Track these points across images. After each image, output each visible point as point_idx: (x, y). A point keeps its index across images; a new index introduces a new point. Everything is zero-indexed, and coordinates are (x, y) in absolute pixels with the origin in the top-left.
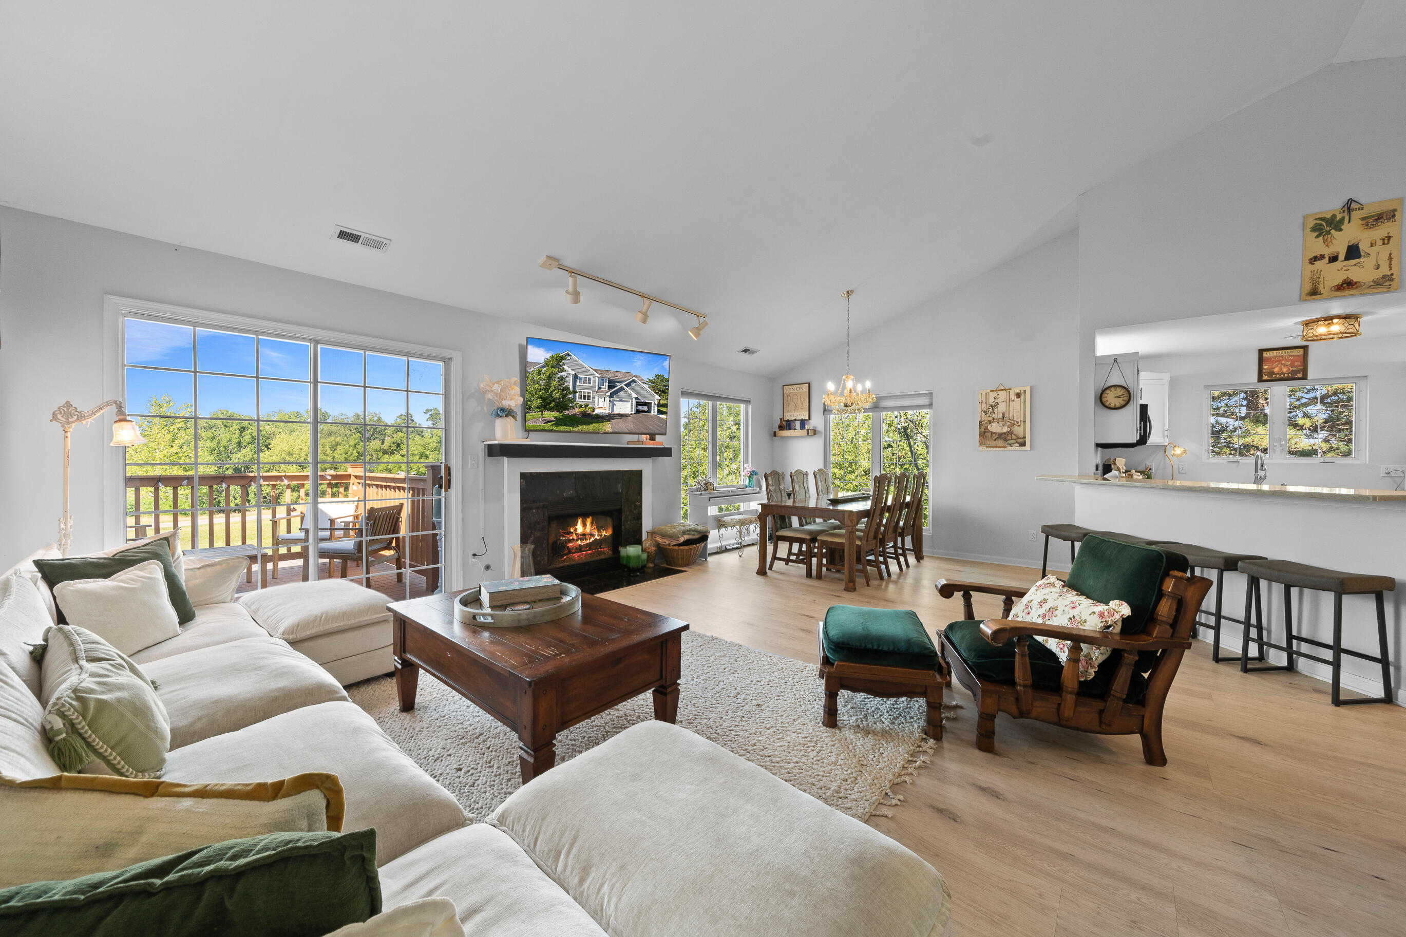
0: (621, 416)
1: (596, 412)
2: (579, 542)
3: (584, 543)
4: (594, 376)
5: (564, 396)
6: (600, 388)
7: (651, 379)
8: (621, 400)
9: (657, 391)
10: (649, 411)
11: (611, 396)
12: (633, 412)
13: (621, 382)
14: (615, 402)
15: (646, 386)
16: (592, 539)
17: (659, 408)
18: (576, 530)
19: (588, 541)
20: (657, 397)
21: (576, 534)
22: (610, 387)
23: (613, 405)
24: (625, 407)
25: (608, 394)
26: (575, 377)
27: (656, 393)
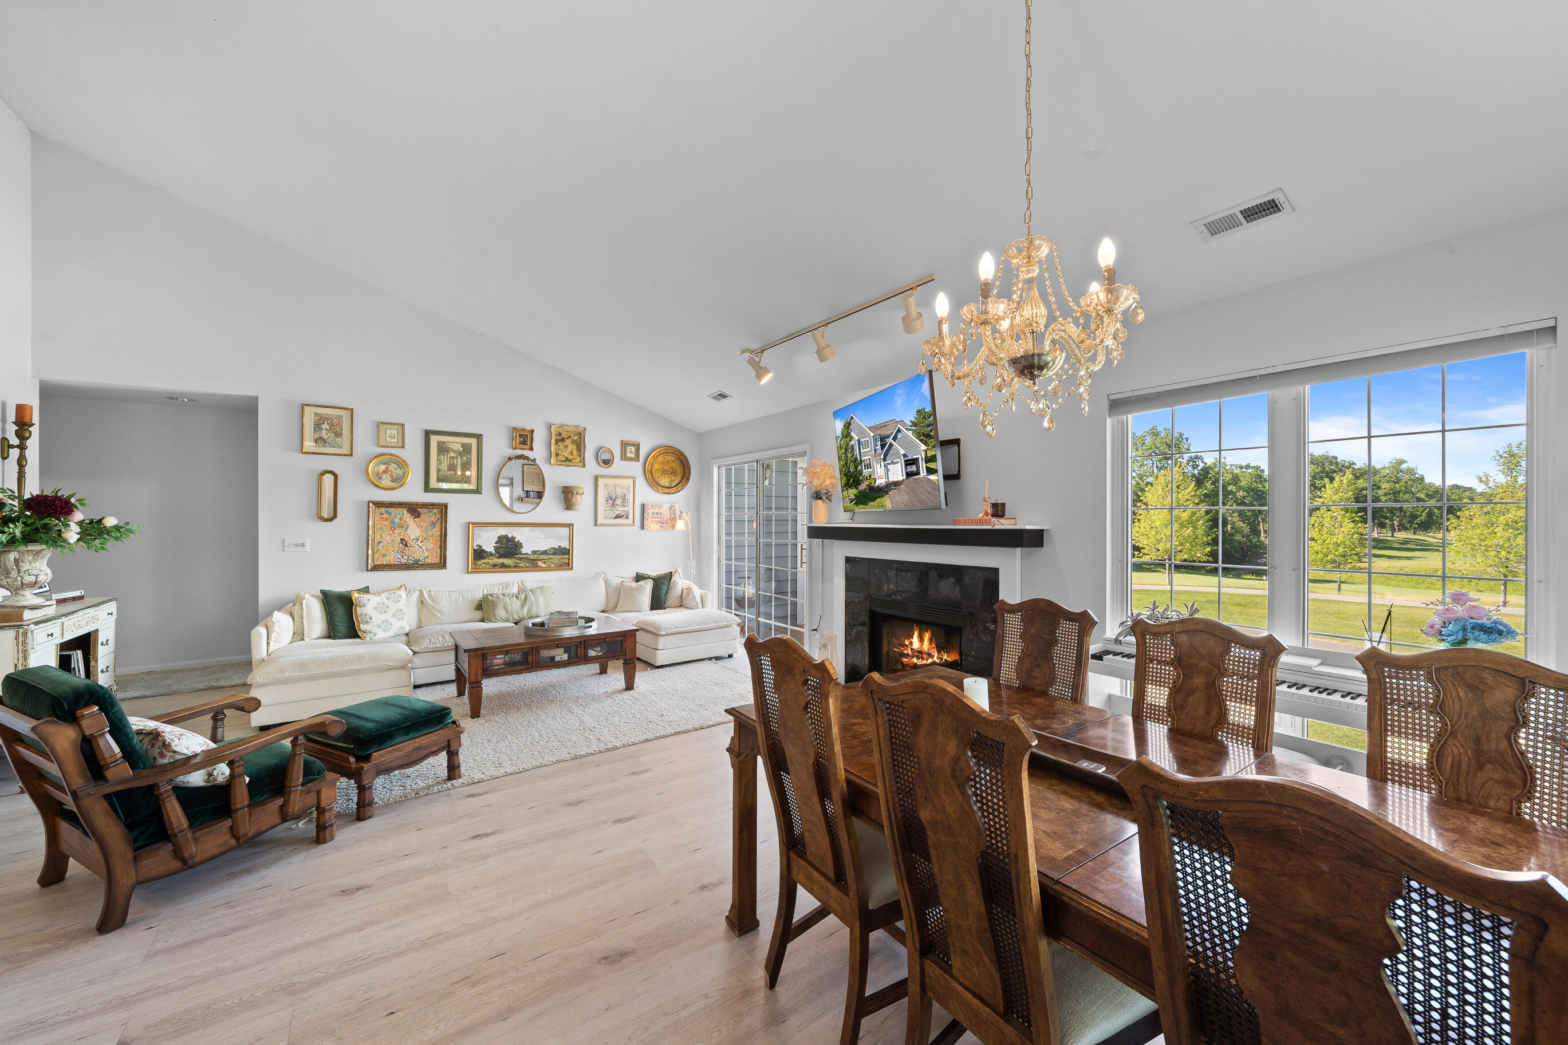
0: (896, 484)
1: (878, 482)
2: (915, 660)
3: (920, 662)
4: (868, 435)
5: (856, 467)
6: (875, 450)
7: (913, 420)
8: (893, 463)
9: (922, 438)
10: (918, 473)
11: (885, 460)
12: (905, 477)
13: (889, 437)
14: (889, 466)
15: (910, 434)
16: (930, 661)
17: (928, 465)
18: (911, 643)
19: (925, 662)
20: (924, 447)
21: (912, 649)
22: (882, 448)
23: (888, 470)
24: (897, 472)
25: (882, 457)
26: (859, 441)
27: (921, 441)
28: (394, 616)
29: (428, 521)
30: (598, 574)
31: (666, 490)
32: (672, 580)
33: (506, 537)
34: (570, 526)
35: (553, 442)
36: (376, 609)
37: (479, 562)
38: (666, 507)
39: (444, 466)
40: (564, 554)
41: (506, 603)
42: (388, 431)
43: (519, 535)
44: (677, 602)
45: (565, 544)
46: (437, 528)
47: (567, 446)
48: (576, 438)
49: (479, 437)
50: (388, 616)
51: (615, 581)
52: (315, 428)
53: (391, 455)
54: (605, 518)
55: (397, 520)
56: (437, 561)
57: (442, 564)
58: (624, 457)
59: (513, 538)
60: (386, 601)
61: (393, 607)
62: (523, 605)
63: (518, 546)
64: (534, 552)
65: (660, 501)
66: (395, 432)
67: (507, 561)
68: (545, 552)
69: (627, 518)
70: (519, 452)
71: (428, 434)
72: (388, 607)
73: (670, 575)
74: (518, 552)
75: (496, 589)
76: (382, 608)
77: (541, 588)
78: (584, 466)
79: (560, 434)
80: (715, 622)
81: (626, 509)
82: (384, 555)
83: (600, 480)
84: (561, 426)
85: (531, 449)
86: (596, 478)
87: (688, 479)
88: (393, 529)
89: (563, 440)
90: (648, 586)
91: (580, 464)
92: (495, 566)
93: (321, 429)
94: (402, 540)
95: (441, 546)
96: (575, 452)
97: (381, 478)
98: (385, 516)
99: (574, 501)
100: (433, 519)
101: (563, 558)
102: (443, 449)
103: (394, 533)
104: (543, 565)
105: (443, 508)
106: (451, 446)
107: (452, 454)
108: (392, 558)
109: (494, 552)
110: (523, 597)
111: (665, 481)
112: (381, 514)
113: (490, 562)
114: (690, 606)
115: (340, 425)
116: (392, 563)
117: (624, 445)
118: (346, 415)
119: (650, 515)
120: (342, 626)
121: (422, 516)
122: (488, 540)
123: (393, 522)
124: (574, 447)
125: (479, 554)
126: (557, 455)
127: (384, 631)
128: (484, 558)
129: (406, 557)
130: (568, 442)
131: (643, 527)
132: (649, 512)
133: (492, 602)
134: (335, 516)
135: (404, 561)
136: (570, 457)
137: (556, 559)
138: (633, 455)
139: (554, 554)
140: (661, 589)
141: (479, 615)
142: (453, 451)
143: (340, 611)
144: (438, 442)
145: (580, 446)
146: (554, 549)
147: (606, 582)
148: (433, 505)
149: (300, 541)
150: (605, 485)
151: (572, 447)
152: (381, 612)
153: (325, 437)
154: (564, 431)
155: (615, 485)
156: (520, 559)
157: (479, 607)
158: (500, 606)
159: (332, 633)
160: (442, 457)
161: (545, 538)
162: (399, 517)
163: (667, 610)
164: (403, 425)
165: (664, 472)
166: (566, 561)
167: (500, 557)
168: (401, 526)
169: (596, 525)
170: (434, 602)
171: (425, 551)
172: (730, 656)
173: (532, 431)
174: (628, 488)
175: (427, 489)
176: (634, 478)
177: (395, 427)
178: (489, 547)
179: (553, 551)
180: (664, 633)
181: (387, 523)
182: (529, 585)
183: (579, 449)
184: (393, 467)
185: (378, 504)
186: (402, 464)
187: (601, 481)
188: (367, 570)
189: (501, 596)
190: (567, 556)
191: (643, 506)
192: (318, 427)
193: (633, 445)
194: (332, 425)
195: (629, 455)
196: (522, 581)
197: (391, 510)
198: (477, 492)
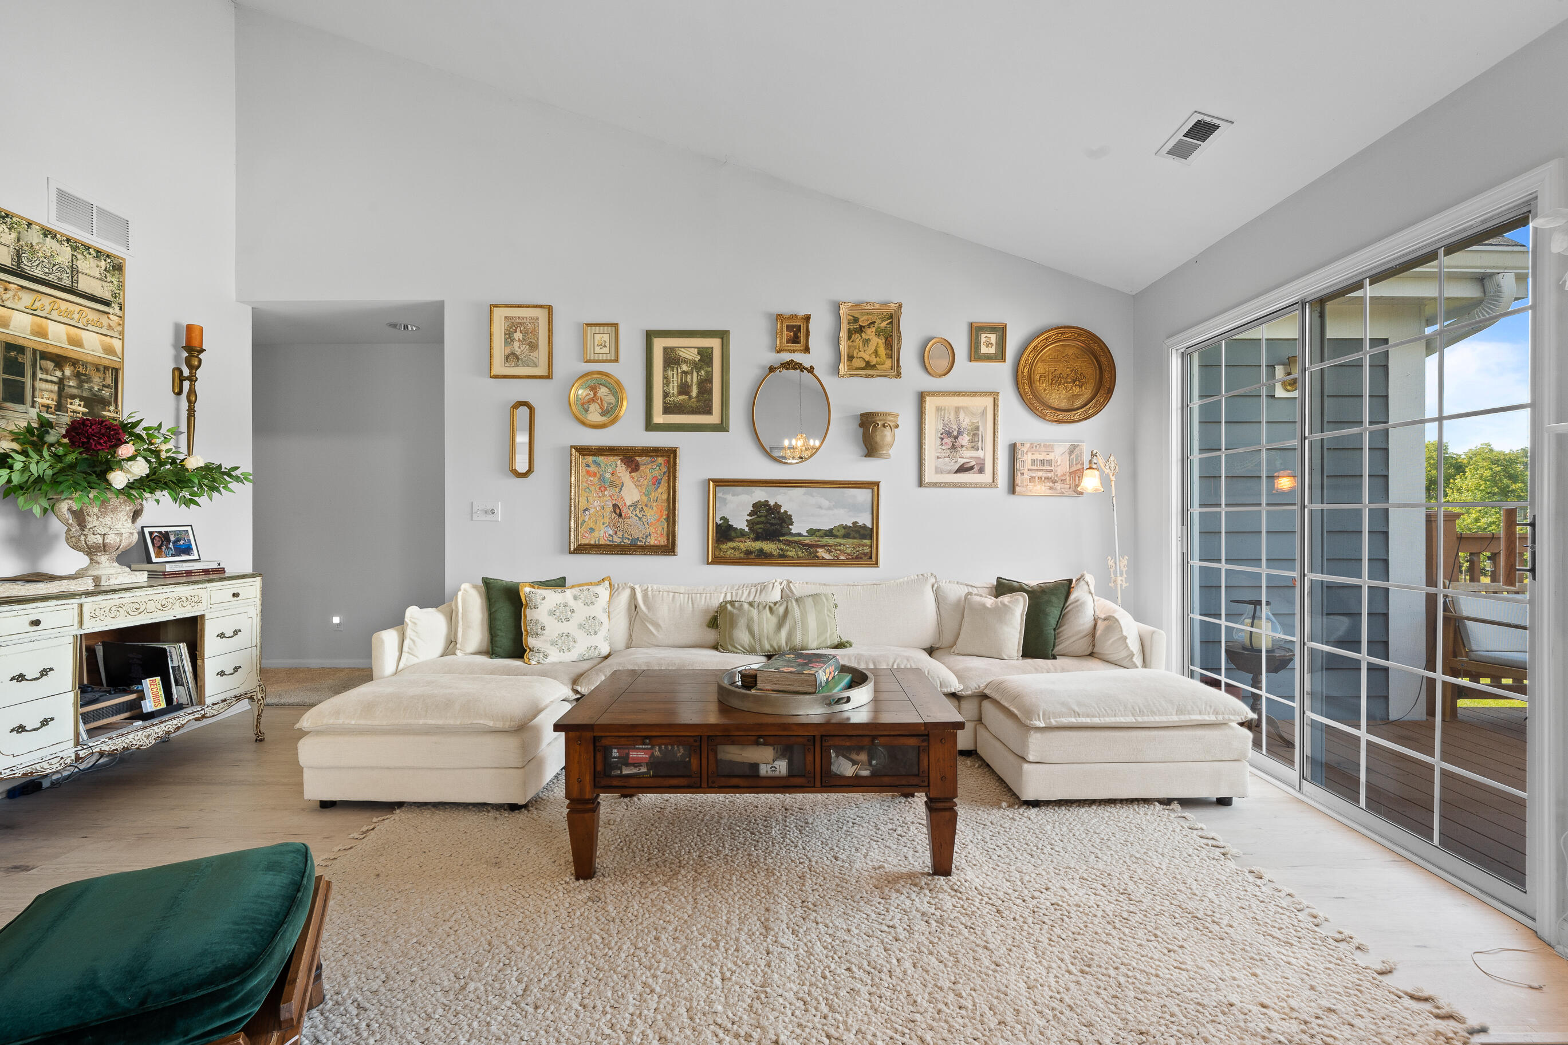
28: (582, 627)
29: (650, 476)
30: (923, 577)
31: (1062, 416)
32: (1072, 597)
33: (766, 504)
34: (873, 486)
35: (843, 334)
36: (552, 613)
37: (723, 547)
38: (1061, 448)
39: (673, 388)
40: (863, 537)
41: (751, 620)
42: (597, 337)
43: (787, 500)
44: (1083, 646)
45: (865, 519)
46: (663, 488)
47: (867, 341)
48: (884, 324)
49: (723, 336)
50: (570, 627)
51: (955, 592)
52: (506, 339)
53: (600, 373)
54: (939, 471)
55: (608, 475)
56: (662, 541)
57: (669, 549)
58: (975, 354)
59: (777, 506)
60: (572, 603)
61: (582, 612)
62: (780, 625)
63: (785, 520)
64: (812, 532)
65: (1047, 438)
66: (606, 337)
67: (768, 547)
68: (830, 533)
69: (981, 471)
70: (786, 357)
71: (650, 335)
72: (573, 611)
73: (1066, 587)
74: (785, 530)
75: (746, 593)
76: (563, 613)
77: (815, 596)
78: (898, 375)
79: (856, 320)
80: (1180, 711)
81: (980, 454)
82: (592, 530)
83: (928, 399)
84: (857, 305)
85: (807, 350)
86: (922, 397)
87: (1110, 391)
88: (602, 489)
89: (861, 330)
90: (1018, 606)
91: (893, 373)
92: (748, 553)
93: (513, 340)
94: (615, 506)
95: (668, 517)
96: (882, 351)
97: (587, 411)
98: (593, 469)
99: (878, 438)
100: (657, 473)
101: (860, 543)
102: (671, 359)
103: (604, 495)
104: (827, 556)
105: (670, 454)
106: (684, 354)
107: (685, 368)
108: (602, 534)
109: (747, 529)
110: (781, 610)
111: (1058, 397)
112: (588, 466)
113: (742, 546)
114: (1113, 657)
115: (535, 332)
116: (602, 542)
117: (976, 331)
118: (541, 314)
119: (1028, 465)
120: (505, 640)
121: (642, 468)
122: (738, 510)
123: (602, 478)
124: (881, 341)
125: (724, 532)
126: (850, 358)
127: (561, 650)
128: (731, 540)
129: (620, 534)
130: (870, 333)
131: (1012, 489)
132: (1026, 459)
133: (731, 614)
134: (530, 471)
135: (617, 540)
136: (874, 361)
137: (849, 545)
138: (992, 350)
139: (845, 536)
140: (1046, 614)
141: (711, 635)
142: (686, 361)
143: (504, 612)
144: (665, 349)
145: (891, 337)
146: (845, 527)
147: (937, 591)
148: (657, 451)
149: (489, 508)
150: (938, 409)
151: (877, 341)
152: (560, 620)
153: (518, 351)
154: (863, 314)
155: (957, 410)
156: (788, 543)
157: (713, 623)
158: (742, 623)
159: (492, 650)
160: (670, 373)
161: (829, 508)
162: (610, 470)
163: (1060, 661)
164: (615, 326)
165: (1057, 380)
166: (867, 550)
167: (757, 539)
168: (613, 485)
169: (921, 483)
170: (648, 608)
171: (646, 526)
172: (1224, 802)
173: (808, 318)
174: (984, 413)
175: (650, 426)
176: (995, 396)
177: (607, 329)
178: (740, 522)
179: (842, 532)
180: (1041, 724)
181: (595, 480)
182: (798, 590)
183: (888, 345)
184: (603, 391)
185: (584, 451)
186: (616, 388)
187: (930, 403)
188: (568, 552)
189: (746, 606)
190: (868, 542)
191: (1013, 449)
192: (509, 338)
193: (992, 329)
194: (525, 333)
195: (984, 350)
196: (789, 582)
197: (601, 459)
198: (722, 427)
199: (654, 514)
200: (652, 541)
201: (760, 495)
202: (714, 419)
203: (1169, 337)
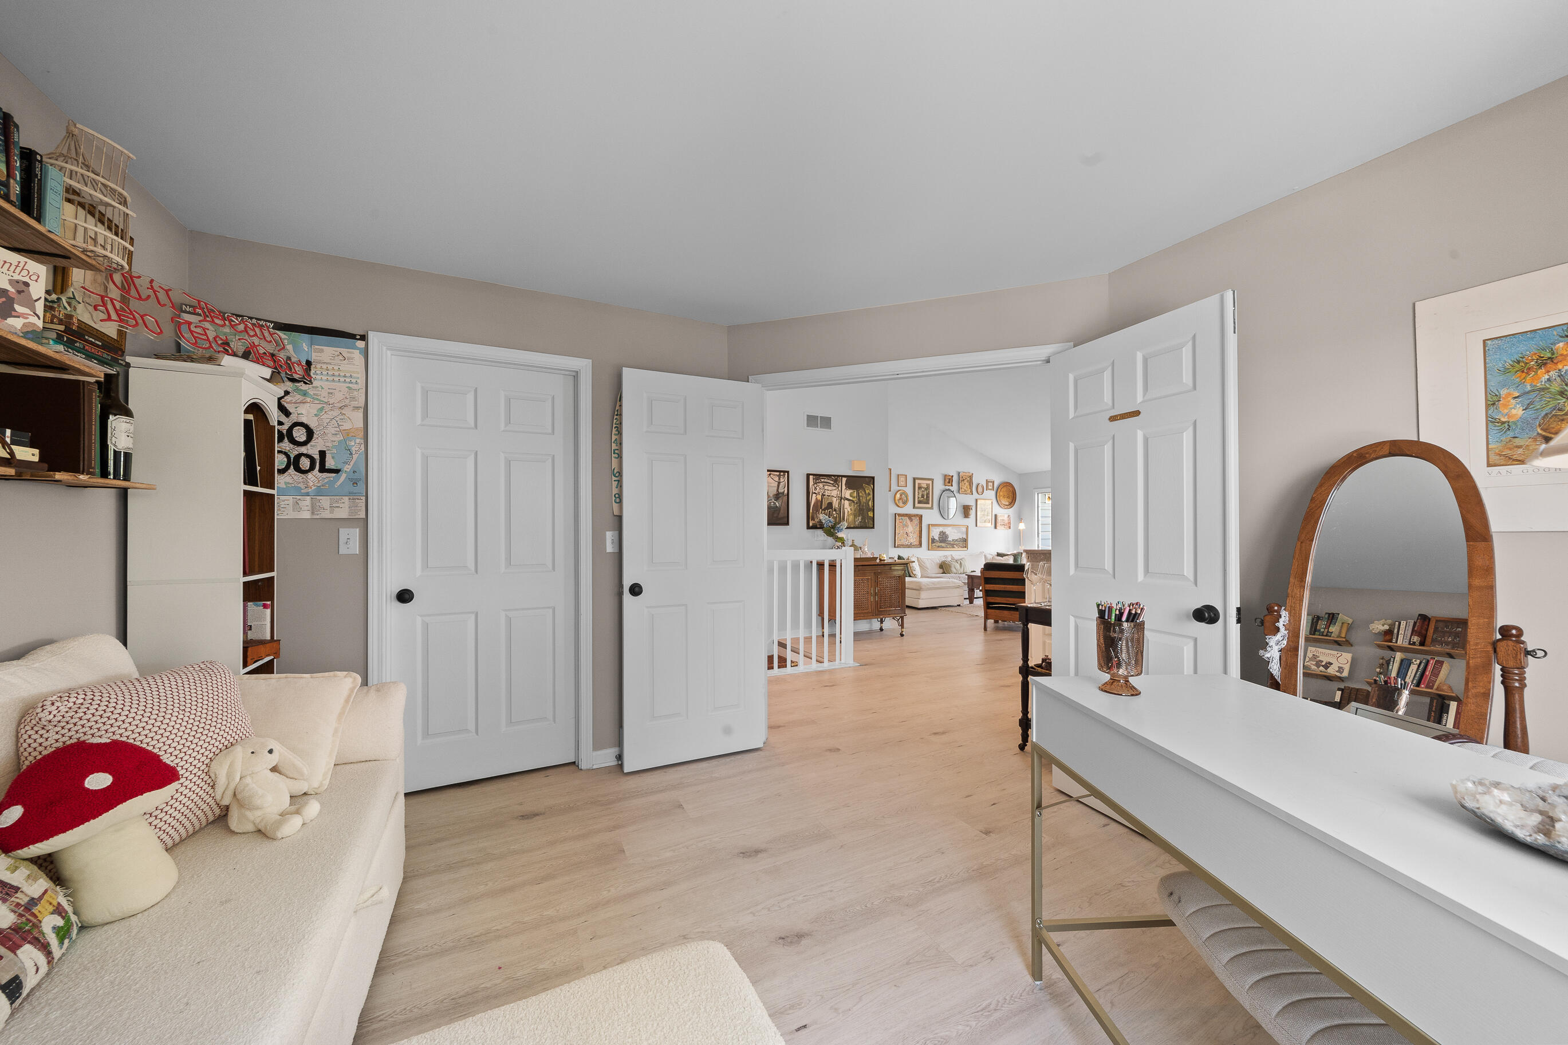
29: (915, 523)
30: (981, 553)
31: (1006, 507)
33: (942, 532)
34: (967, 527)
35: (960, 481)
37: (933, 545)
38: (1006, 516)
39: (920, 496)
41: (954, 565)
42: (901, 479)
43: (947, 531)
45: (965, 537)
46: (918, 527)
47: (965, 484)
48: (969, 479)
49: (932, 480)
53: (903, 490)
54: (980, 522)
55: (904, 523)
56: (917, 544)
57: (920, 546)
58: (988, 488)
59: (945, 533)
62: (960, 567)
63: (947, 537)
64: (953, 540)
65: (1004, 514)
66: (903, 479)
67: (943, 545)
68: (957, 541)
69: (989, 522)
70: (947, 487)
71: (914, 479)
74: (947, 540)
78: (972, 494)
79: (963, 477)
81: (988, 517)
82: (900, 540)
84: (963, 473)
85: (952, 486)
86: (976, 500)
87: (1016, 501)
88: (903, 527)
89: (963, 480)
91: (970, 493)
92: (941, 547)
94: (906, 533)
95: (920, 536)
96: (968, 487)
97: (899, 502)
98: (901, 521)
99: (968, 513)
100: (917, 523)
101: (964, 542)
102: (919, 487)
103: (903, 529)
104: (956, 547)
105: (920, 517)
106: (923, 485)
107: (923, 490)
108: (903, 541)
109: (938, 540)
110: (960, 562)
111: (1005, 502)
112: (899, 520)
113: (939, 545)
116: (903, 544)
117: (988, 482)
119: (999, 521)
121: (913, 521)
122: (935, 533)
125: (933, 541)
126: (961, 488)
128: (934, 543)
129: (907, 541)
130: (966, 481)
131: (996, 527)
132: (999, 519)
133: (948, 564)
135: (907, 543)
136: (967, 489)
137: (961, 545)
138: (991, 488)
139: (961, 542)
141: (941, 571)
142: (923, 488)
144: (918, 484)
145: (971, 483)
146: (961, 539)
147: (985, 556)
148: (916, 516)
150: (980, 504)
151: (967, 484)
155: (984, 505)
156: (948, 544)
157: (941, 567)
158: (953, 567)
160: (919, 491)
161: (957, 533)
162: (905, 521)
164: (906, 476)
165: (1004, 497)
166: (965, 545)
167: (940, 542)
168: (906, 526)
169: (976, 526)
170: (923, 563)
171: (913, 539)
173: (953, 476)
174: (989, 506)
175: (914, 507)
176: (992, 501)
177: (904, 476)
178: (936, 538)
181: (901, 524)
183: (970, 485)
184: (903, 496)
185: (900, 515)
186: (904, 493)
187: (978, 502)
188: (895, 547)
189: (951, 561)
191: (996, 515)
193: (991, 482)
197: (903, 518)
198: (932, 508)
199: (916, 535)
200: (915, 544)
201: (941, 529)
202: (930, 506)
203: (1034, 489)
